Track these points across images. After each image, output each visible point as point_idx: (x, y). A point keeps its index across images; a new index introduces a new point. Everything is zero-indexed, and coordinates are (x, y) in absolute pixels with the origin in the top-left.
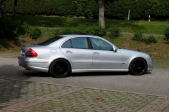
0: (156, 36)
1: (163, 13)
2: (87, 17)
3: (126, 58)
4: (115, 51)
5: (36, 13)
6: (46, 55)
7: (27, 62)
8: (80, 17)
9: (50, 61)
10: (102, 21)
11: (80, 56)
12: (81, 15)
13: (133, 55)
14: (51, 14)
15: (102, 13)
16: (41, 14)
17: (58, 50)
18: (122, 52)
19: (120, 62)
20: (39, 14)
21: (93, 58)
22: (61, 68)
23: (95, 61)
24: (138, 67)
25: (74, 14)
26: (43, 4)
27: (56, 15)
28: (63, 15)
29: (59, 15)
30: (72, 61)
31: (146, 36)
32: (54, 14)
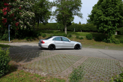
0: (83, 37)
2: (61, 30)
3: (73, 44)
4: (70, 42)
6: (47, 43)
8: (59, 30)
10: (66, 32)
11: (58, 43)
13: (76, 43)
15: (66, 29)
16: (46, 29)
17: (51, 41)
18: (72, 42)
21: (63, 44)
24: (77, 47)
25: (57, 30)
26: (47, 26)
29: (52, 30)
31: (80, 37)
32: (50, 29)
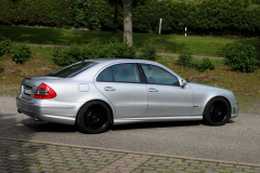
0: (212, 59)
1: (205, 23)
2: (91, 29)
4: (183, 87)
5: (13, 22)
7: (38, 107)
8: (81, 29)
9: (78, 104)
12: (82, 25)
13: (211, 93)
14: (35, 24)
16: (21, 23)
17: (92, 86)
19: (191, 105)
20: (17, 23)
21: (149, 98)
22: (96, 117)
23: (151, 104)
24: (218, 113)
25: (72, 25)
26: (23, 9)
27: (43, 24)
28: (54, 25)
29: (49, 25)
30: (114, 105)
32: (41, 24)
